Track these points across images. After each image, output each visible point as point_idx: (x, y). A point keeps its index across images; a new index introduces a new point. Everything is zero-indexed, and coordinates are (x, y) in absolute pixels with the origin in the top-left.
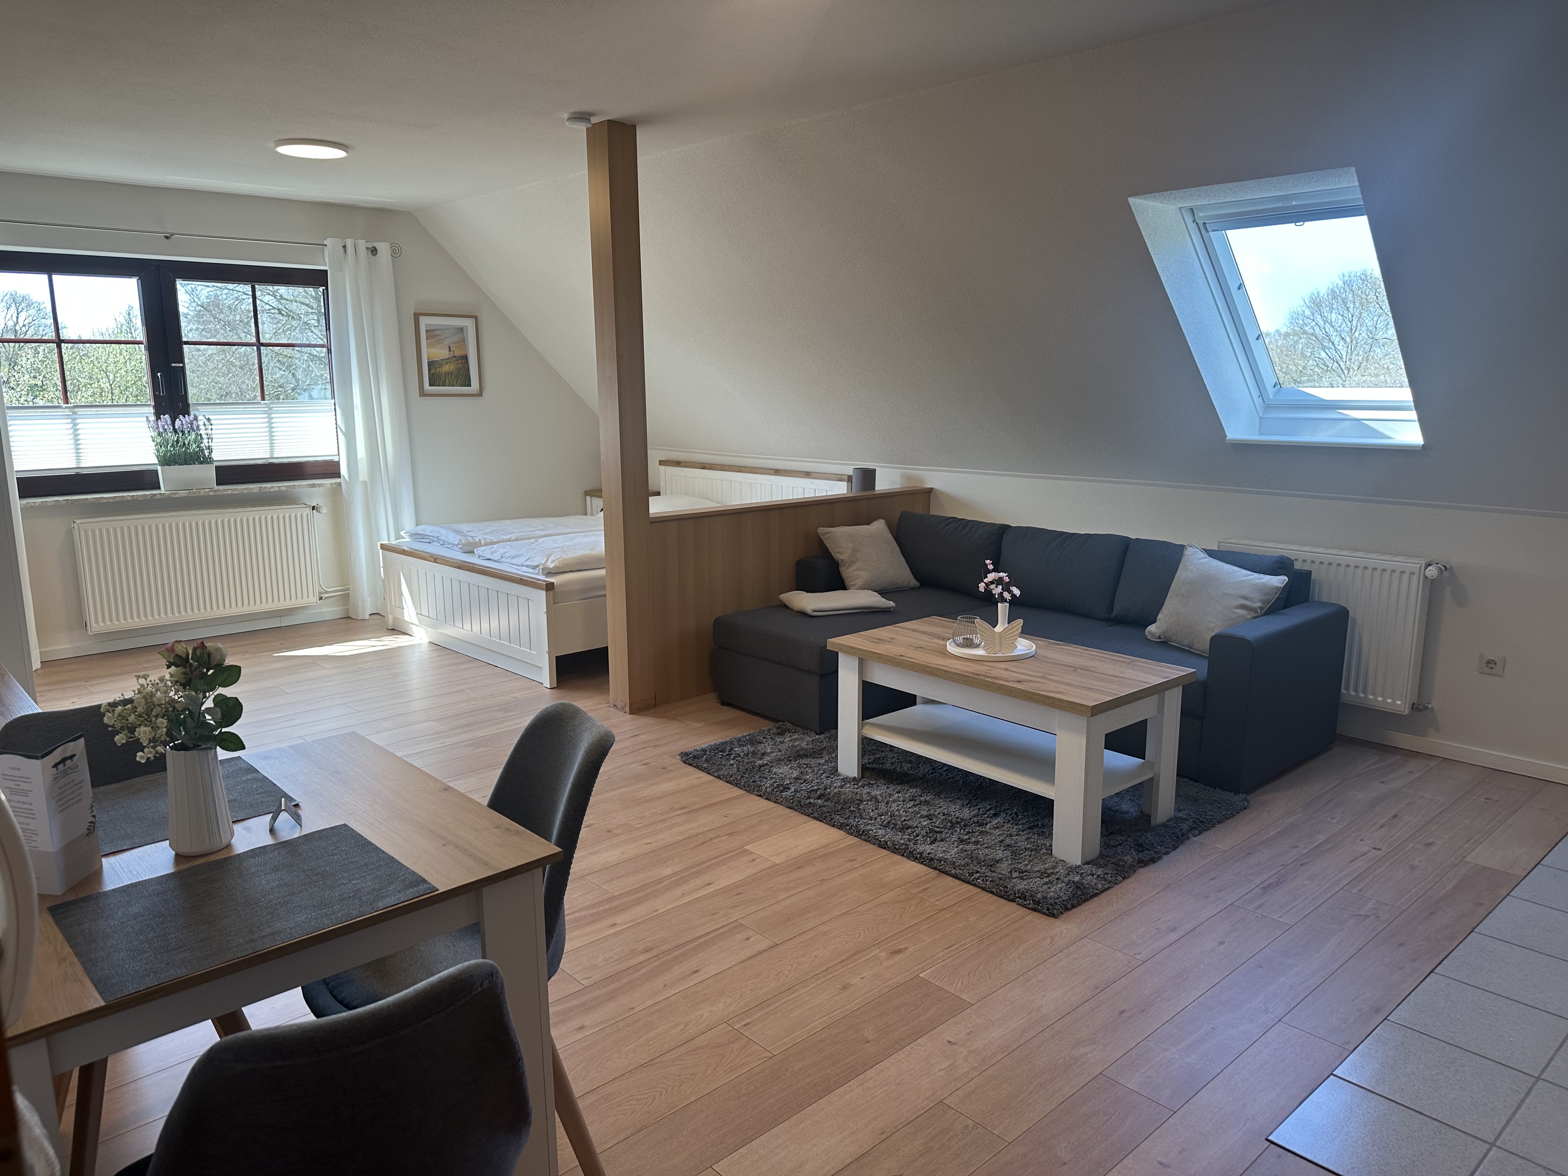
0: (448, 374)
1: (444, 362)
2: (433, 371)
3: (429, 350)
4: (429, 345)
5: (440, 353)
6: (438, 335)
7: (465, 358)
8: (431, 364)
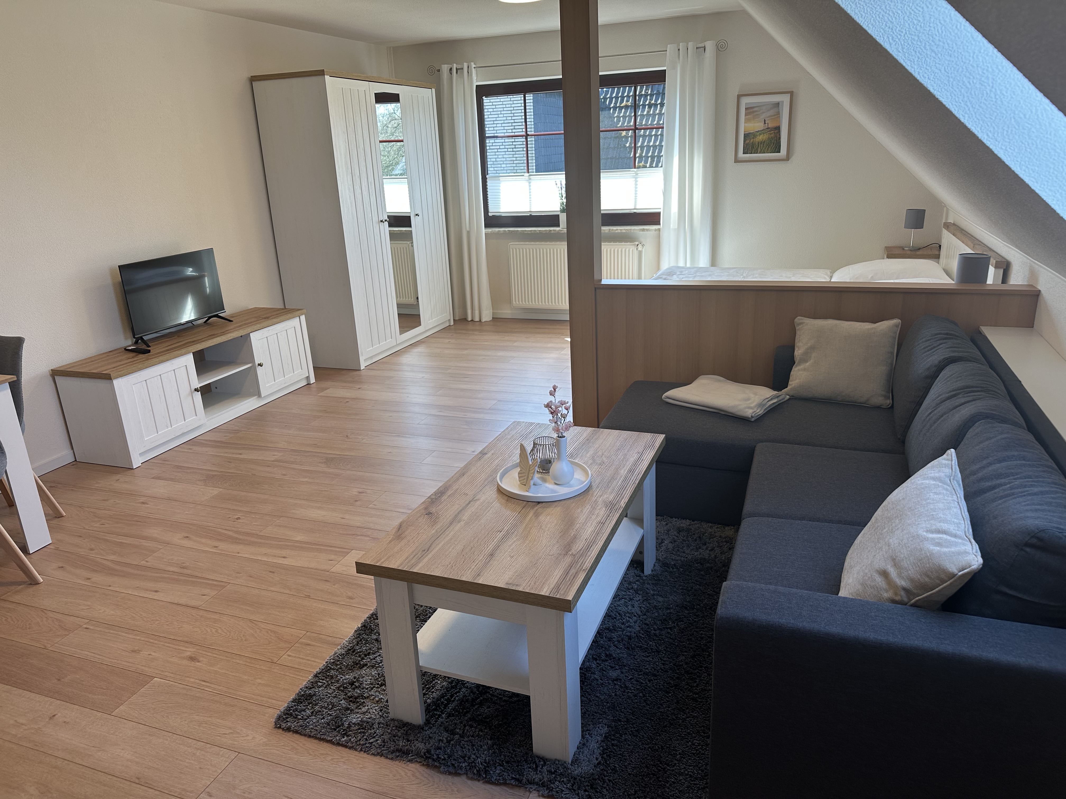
0: (761, 143)
1: (758, 133)
2: (747, 142)
3: (746, 125)
4: (747, 121)
5: (757, 126)
6: (756, 111)
7: (778, 129)
8: (746, 136)
